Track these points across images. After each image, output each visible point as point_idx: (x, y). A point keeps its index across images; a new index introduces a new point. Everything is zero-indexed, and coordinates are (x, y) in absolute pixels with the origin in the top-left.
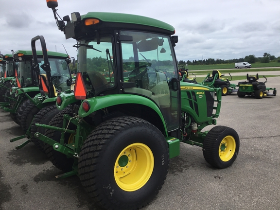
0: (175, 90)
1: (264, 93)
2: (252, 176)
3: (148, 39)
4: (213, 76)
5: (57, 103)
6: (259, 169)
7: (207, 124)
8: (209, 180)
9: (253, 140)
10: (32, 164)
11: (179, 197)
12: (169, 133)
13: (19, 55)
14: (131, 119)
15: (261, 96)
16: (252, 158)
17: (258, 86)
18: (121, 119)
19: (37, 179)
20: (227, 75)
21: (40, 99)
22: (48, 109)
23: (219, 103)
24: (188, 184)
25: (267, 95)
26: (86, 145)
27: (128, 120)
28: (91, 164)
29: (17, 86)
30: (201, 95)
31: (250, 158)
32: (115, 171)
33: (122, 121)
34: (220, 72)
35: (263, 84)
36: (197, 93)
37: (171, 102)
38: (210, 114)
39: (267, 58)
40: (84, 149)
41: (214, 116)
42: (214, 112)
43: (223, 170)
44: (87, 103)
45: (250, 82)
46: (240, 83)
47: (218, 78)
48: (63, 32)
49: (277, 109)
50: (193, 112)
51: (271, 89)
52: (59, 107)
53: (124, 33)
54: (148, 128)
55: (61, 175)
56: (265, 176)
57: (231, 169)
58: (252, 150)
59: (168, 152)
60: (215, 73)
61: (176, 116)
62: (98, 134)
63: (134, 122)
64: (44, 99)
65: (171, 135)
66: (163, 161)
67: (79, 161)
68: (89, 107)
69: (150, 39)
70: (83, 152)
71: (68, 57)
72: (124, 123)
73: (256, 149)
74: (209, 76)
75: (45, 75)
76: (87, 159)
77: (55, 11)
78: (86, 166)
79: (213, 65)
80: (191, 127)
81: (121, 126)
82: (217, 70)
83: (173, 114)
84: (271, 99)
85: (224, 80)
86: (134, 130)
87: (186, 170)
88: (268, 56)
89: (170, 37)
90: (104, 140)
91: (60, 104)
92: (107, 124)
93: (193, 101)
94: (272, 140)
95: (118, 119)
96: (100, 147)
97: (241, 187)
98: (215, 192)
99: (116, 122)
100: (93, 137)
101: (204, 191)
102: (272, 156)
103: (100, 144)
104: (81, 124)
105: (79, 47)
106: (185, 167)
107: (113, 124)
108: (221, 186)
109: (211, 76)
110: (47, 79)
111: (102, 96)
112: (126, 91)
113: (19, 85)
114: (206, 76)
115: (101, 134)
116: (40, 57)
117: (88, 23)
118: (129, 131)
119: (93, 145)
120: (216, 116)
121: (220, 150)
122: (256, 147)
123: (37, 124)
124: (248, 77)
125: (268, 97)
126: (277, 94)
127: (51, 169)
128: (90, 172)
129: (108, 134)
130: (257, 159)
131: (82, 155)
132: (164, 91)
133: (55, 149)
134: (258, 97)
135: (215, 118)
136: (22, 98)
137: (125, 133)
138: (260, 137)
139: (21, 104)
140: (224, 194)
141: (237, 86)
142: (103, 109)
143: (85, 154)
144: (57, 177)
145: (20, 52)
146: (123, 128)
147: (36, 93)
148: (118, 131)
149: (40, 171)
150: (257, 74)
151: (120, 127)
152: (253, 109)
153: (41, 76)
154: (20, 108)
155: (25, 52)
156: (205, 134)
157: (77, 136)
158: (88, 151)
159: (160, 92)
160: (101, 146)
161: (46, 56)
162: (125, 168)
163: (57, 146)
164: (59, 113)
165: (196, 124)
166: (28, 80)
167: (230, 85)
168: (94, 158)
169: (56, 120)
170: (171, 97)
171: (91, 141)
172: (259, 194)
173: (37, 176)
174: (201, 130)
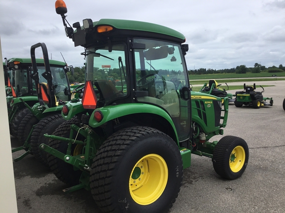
0: (186, 100)
1: (261, 103)
2: (264, 186)
3: (157, 48)
4: (210, 86)
5: (62, 112)
6: (269, 180)
7: (214, 134)
8: (221, 192)
9: (258, 150)
10: (31, 177)
11: (193, 210)
12: (180, 143)
13: (15, 63)
14: (146, 130)
15: (259, 105)
16: (260, 168)
17: (255, 96)
18: (135, 129)
19: (39, 193)
20: (223, 84)
21: (40, 108)
22: (49, 119)
23: (226, 112)
24: (200, 196)
25: (265, 105)
26: (99, 157)
27: (142, 130)
28: (106, 177)
29: (12, 95)
30: (209, 105)
31: (258, 168)
32: (130, 184)
33: (137, 131)
34: (217, 81)
35: (260, 93)
36: (206, 102)
37: (180, 111)
38: (217, 123)
39: (258, 68)
40: (96, 161)
41: (222, 126)
42: (221, 121)
43: (233, 181)
44: (100, 112)
45: (247, 92)
46: (237, 93)
47: (215, 87)
48: (71, 39)
49: (276, 119)
50: (202, 122)
51: (268, 99)
52: (66, 117)
53: (136, 41)
54: (162, 138)
55: (68, 189)
56: (277, 187)
57: (241, 180)
58: (259, 160)
59: (182, 163)
60: (211, 82)
61: (185, 126)
62: (112, 145)
63: (149, 132)
64: (44, 108)
65: (182, 146)
66: (178, 173)
67: (91, 174)
68: (102, 117)
69: (159, 47)
70: (96, 164)
71: (66, 65)
72: (139, 133)
73: (263, 160)
74: (205, 85)
75: (46, 84)
76: (101, 171)
77: (64, 18)
78: (100, 179)
79: (205, 75)
80: (199, 137)
81: (137, 136)
82: (214, 80)
83: (182, 124)
84: (268, 109)
85: (221, 89)
86: (150, 140)
87: (196, 181)
88: (258, 66)
89: (181, 45)
90: (120, 151)
91: (66, 114)
92: (121, 134)
93: (202, 111)
94: (277, 150)
95: (132, 130)
96: (115, 159)
97: (255, 198)
98: (229, 204)
99: (130, 132)
100: (107, 148)
101: (218, 204)
102: (280, 167)
103: (115, 156)
104: (91, 135)
105: (87, 55)
106: (195, 178)
107: (127, 134)
108: (234, 198)
109: (208, 85)
110: (47, 87)
111: (114, 105)
112: (139, 100)
113: (14, 94)
114: (203, 85)
115: (116, 144)
116: (41, 65)
117: (100, 31)
118: (145, 141)
119: (107, 157)
120: (224, 126)
121: (230, 161)
122: (262, 158)
123: (46, 135)
124: (245, 87)
125: (265, 106)
126: (273, 104)
127: (53, 182)
128: (105, 185)
129: (123, 144)
130: (265, 169)
131: (95, 167)
132: (173, 100)
133: (66, 161)
134: (256, 107)
135: (222, 128)
136: (18, 107)
137: (140, 143)
138: (265, 147)
139: (16, 114)
140: (239, 206)
141: (234, 96)
142: (114, 119)
143: (98, 166)
144: (64, 191)
145: (17, 60)
146: (139, 139)
147: (34, 102)
148: (134, 142)
149: (41, 185)
150: (254, 84)
151: (135, 137)
152: (252, 119)
153: (40, 84)
154: (16, 118)
155: (21, 60)
156: (214, 144)
157: (87, 147)
158: (102, 163)
159: (168, 101)
160: (117, 157)
161: (47, 64)
162: (137, 180)
163: (68, 158)
164: (63, 123)
165: (204, 134)
166: (24, 89)
167: (226, 95)
168: (109, 170)
169: (61, 131)
170: (180, 106)
171: (104, 152)
172: (274, 205)
173: (38, 190)
174: (208, 140)
